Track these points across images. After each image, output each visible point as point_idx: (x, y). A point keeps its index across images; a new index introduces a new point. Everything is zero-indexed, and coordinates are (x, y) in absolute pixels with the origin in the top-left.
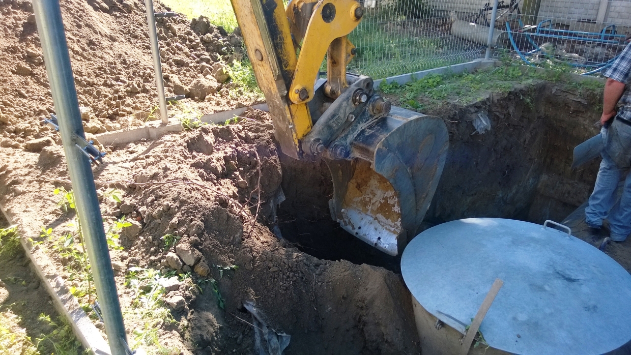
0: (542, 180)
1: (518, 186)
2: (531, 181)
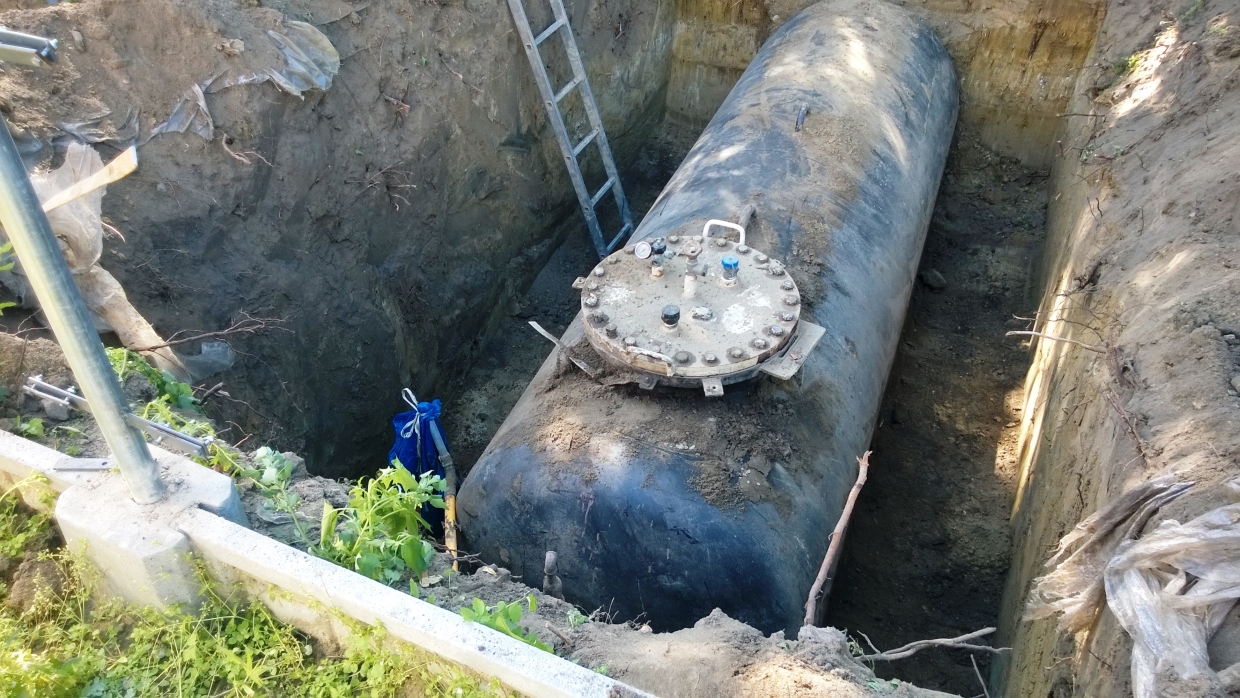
0: (677, 33)
1: (643, 51)
2: (661, 39)
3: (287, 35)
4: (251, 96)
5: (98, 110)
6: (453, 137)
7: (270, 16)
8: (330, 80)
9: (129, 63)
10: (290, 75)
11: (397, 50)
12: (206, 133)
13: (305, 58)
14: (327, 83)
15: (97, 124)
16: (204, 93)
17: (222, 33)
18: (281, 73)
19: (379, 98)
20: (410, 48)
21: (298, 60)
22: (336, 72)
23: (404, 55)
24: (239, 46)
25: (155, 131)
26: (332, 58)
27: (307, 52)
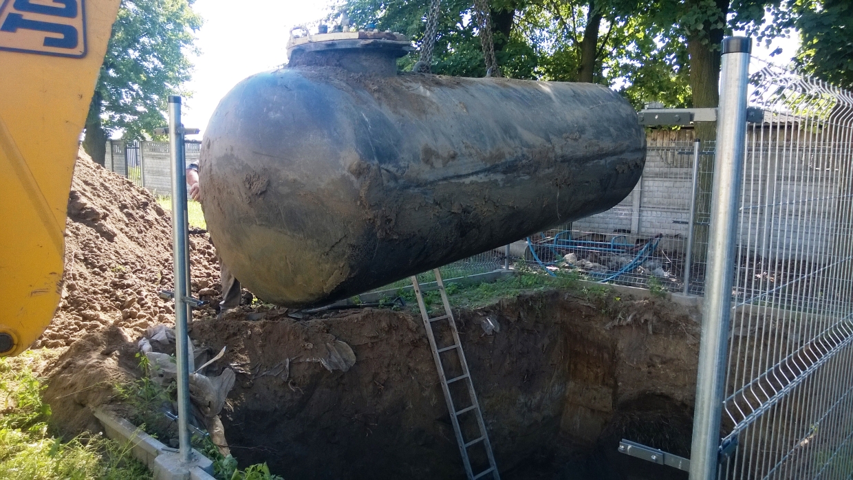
1: (543, 392)
3: (334, 346)
4: (309, 368)
5: (245, 361)
6: (407, 408)
7: (329, 337)
8: (348, 368)
9: (265, 346)
10: (330, 363)
11: (386, 362)
12: (284, 378)
13: (339, 356)
14: (346, 369)
15: (243, 366)
16: (290, 363)
17: (307, 340)
18: (326, 360)
19: (371, 382)
20: (393, 362)
21: (335, 357)
22: (352, 365)
23: (389, 365)
24: (311, 346)
25: (264, 373)
26: (353, 359)
27: (341, 354)
